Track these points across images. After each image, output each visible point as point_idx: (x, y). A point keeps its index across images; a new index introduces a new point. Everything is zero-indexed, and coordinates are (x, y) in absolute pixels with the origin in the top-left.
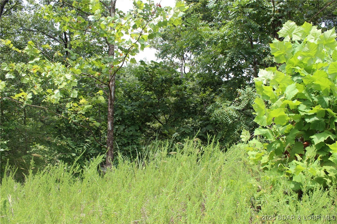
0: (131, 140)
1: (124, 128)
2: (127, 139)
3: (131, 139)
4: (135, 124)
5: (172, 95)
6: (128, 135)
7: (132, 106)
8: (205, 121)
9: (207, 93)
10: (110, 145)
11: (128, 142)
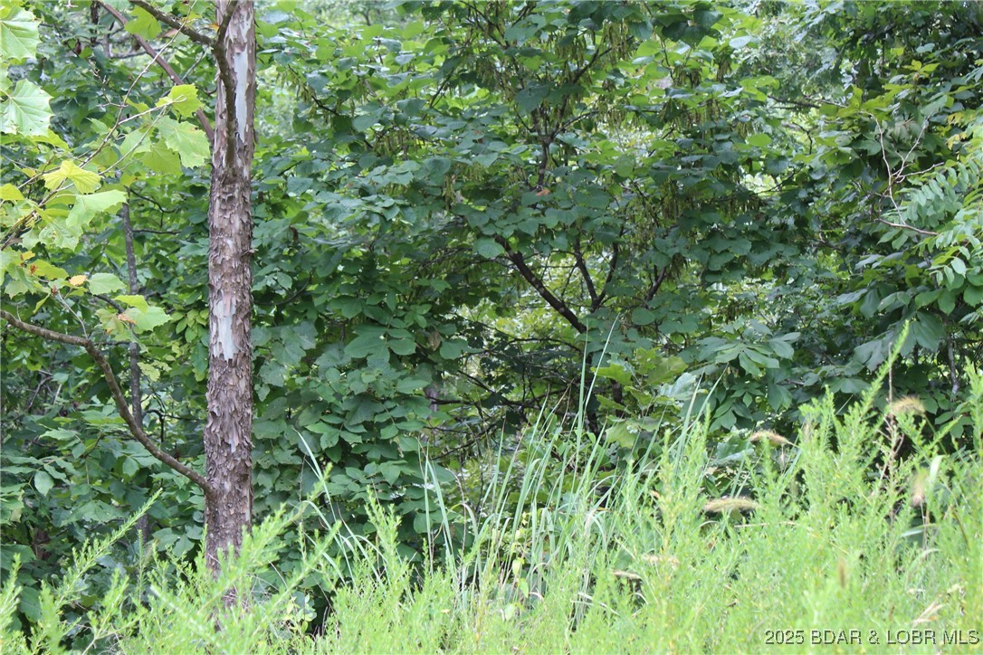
0: (362, 429)
1: (310, 344)
2: (336, 420)
3: (365, 424)
4: (388, 320)
5: (637, 113)
6: (338, 396)
7: (364, 192)
8: (881, 290)
9: (897, 88)
10: (231, 466)
11: (341, 440)
